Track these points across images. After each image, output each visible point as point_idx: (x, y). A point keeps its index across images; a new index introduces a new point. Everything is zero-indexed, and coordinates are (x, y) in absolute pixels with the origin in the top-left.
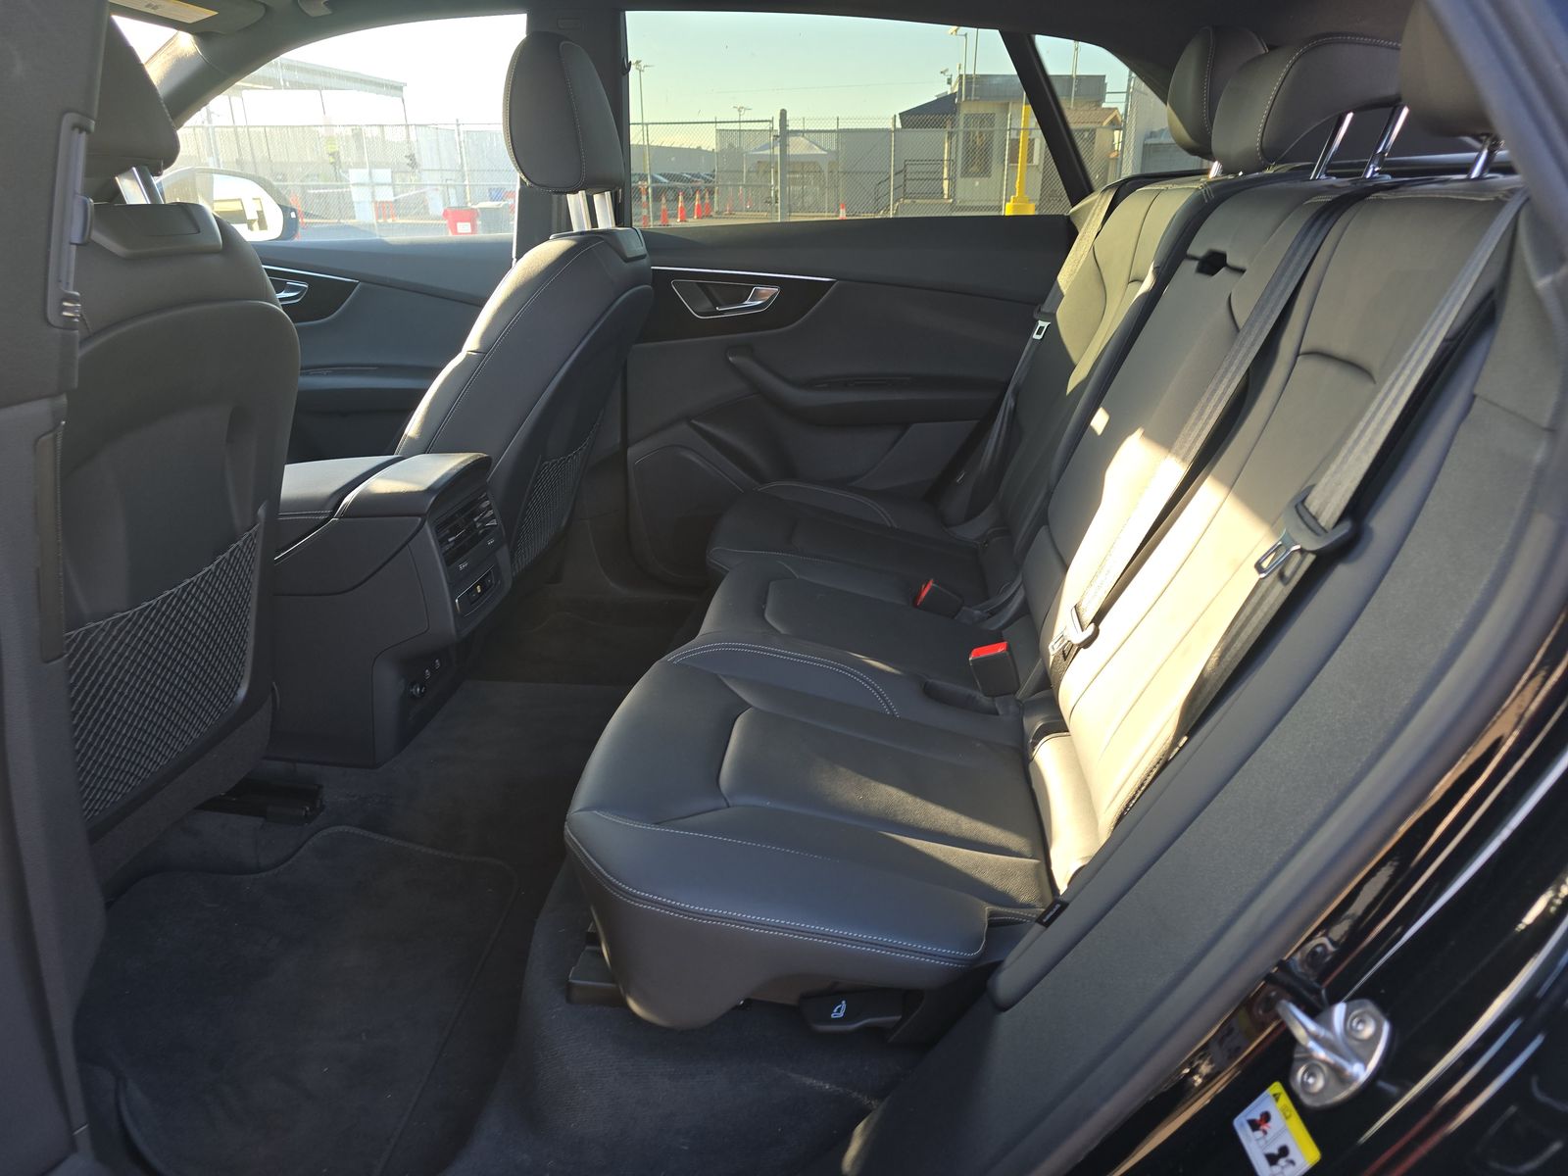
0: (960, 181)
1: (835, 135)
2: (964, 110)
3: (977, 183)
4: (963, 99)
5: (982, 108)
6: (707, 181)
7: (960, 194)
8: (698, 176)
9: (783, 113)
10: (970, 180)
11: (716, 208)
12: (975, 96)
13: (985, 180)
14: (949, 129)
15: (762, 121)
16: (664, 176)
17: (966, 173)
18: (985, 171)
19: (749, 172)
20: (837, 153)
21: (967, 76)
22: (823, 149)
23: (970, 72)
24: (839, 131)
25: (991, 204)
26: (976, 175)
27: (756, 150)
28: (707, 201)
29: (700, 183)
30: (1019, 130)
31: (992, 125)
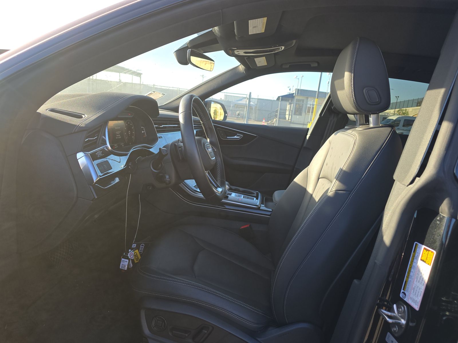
0: (293, 116)
2: (296, 98)
3: (298, 117)
4: (296, 95)
5: (301, 98)
7: (293, 119)
9: (250, 93)
10: (296, 116)
12: (300, 94)
13: (300, 116)
14: (290, 102)
15: (244, 95)
17: (295, 114)
18: (300, 114)
20: (257, 104)
23: (299, 88)
26: (297, 115)
27: (235, 101)
30: (311, 105)
31: (303, 102)
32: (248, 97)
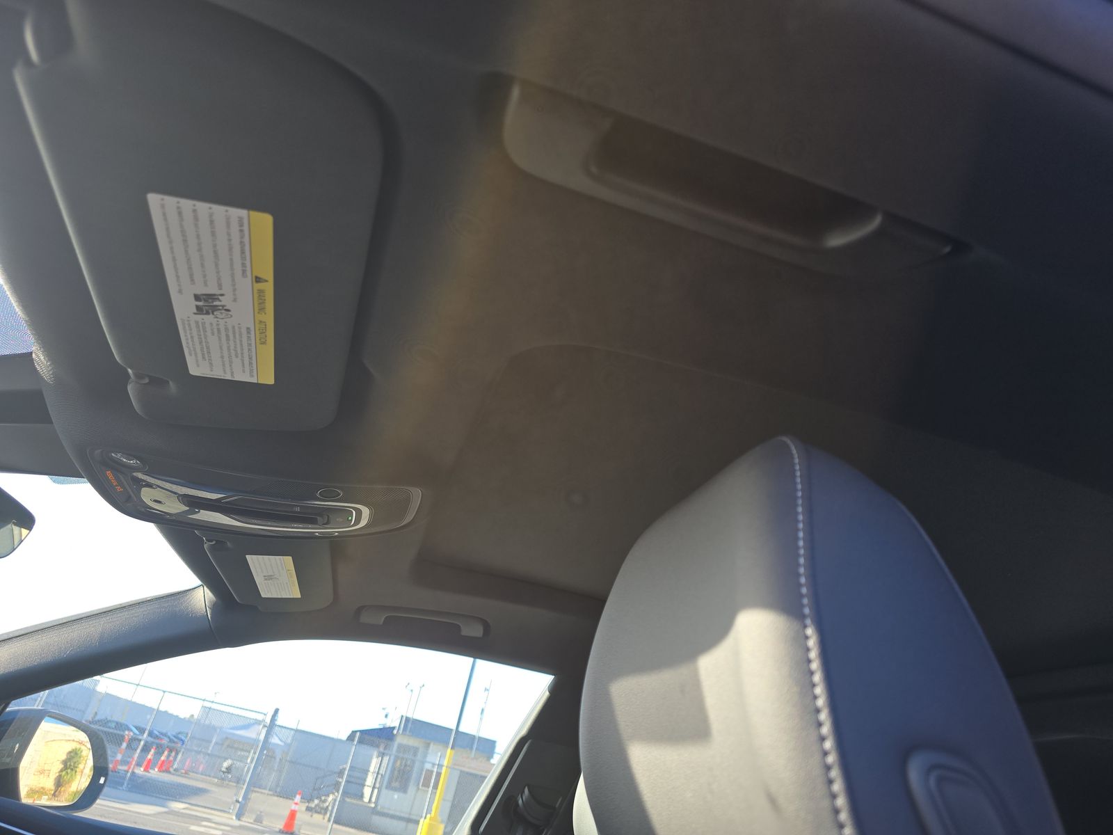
0: (384, 791)
1: (292, 732)
2: (399, 740)
3: (396, 797)
4: (401, 732)
5: (410, 742)
6: (171, 741)
7: (381, 802)
8: (165, 735)
9: (277, 711)
10: (391, 792)
11: (175, 766)
12: (410, 732)
13: (401, 795)
14: (381, 749)
16: (136, 728)
17: (389, 787)
18: (403, 789)
19: (216, 743)
20: (289, 746)
21: (406, 717)
22: (281, 740)
23: (410, 716)
24: (297, 731)
25: (402, 815)
26: (395, 789)
27: (227, 728)
28: (171, 758)
29: (165, 741)
30: (434, 764)
31: (415, 754)
32: (268, 720)
